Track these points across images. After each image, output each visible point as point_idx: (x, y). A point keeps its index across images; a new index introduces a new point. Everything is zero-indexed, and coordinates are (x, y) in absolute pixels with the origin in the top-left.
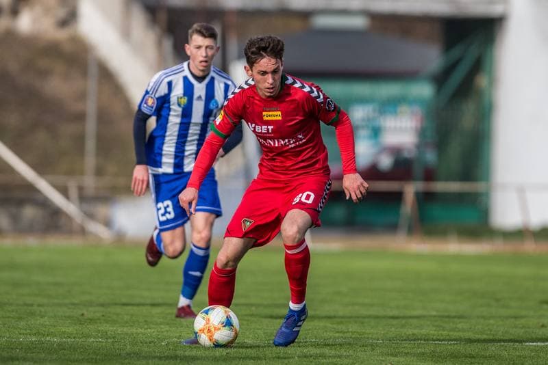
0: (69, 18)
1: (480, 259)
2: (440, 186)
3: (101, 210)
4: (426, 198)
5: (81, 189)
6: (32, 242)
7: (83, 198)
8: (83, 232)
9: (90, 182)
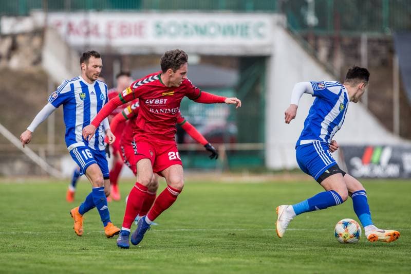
0: (38, 61)
1: (261, 185)
2: (239, 147)
3: (57, 163)
4: (231, 154)
5: (46, 152)
6: (20, 181)
7: (47, 156)
8: (48, 175)
9: (51, 148)
